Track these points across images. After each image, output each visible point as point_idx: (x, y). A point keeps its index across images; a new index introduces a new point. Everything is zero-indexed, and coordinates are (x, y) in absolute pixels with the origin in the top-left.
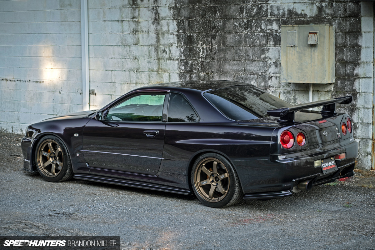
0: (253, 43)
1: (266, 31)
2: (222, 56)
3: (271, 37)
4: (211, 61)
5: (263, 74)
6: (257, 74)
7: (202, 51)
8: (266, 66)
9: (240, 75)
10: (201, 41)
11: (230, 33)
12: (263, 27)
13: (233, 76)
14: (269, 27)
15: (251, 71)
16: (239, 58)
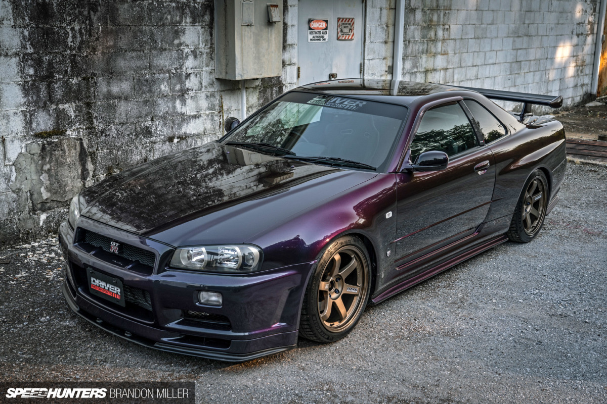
0: (161, 19)
2: (111, 43)
3: (187, 11)
4: (91, 55)
5: (178, 71)
6: (169, 71)
7: (71, 35)
8: (182, 58)
9: (142, 77)
10: (69, 15)
13: (131, 78)
15: (160, 68)
16: (141, 46)
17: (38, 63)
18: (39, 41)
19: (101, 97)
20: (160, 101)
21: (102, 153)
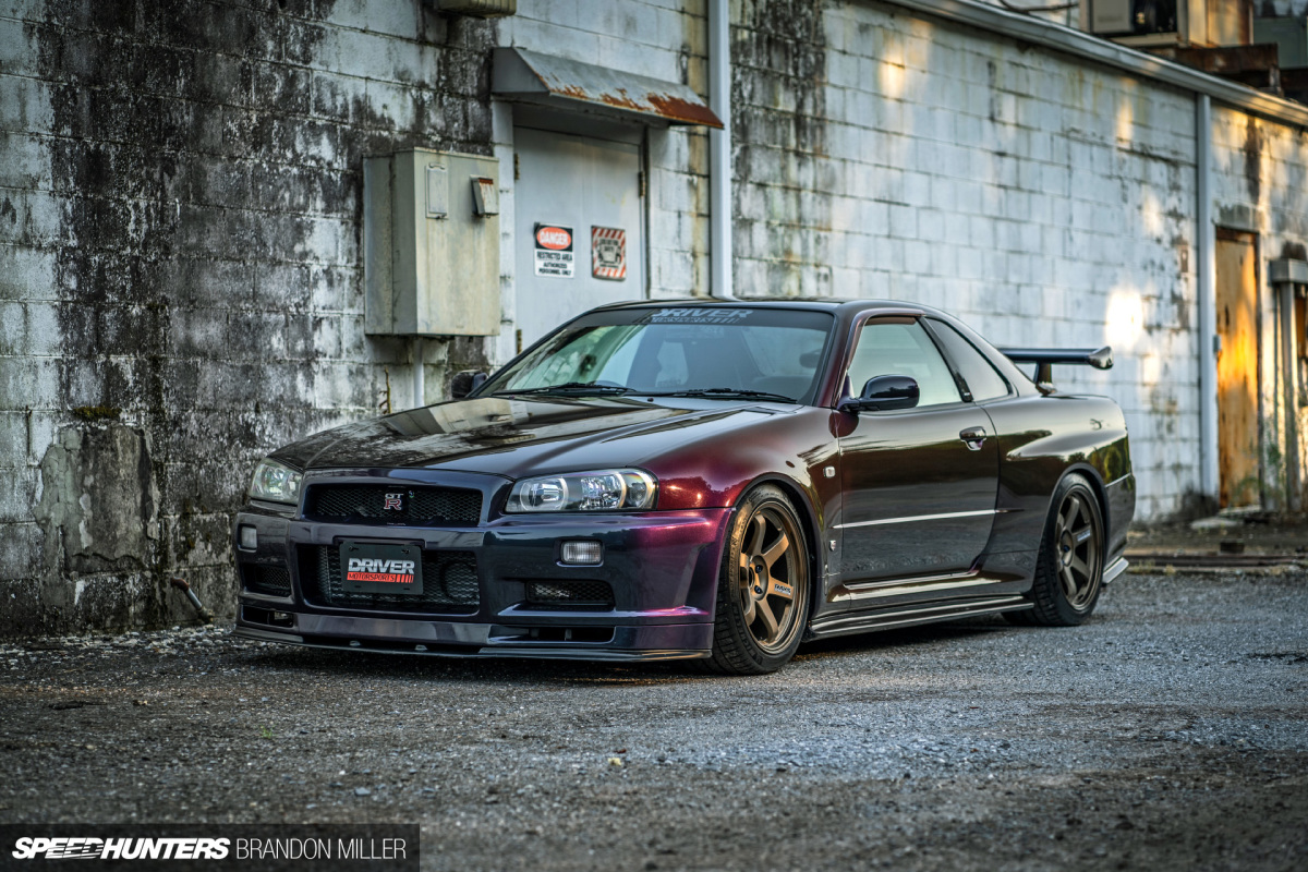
0: (274, 199)
1: (305, 161)
2: (193, 240)
3: (317, 186)
4: (162, 260)
5: (301, 310)
6: (285, 309)
7: (133, 218)
8: (307, 282)
9: (242, 315)
10: (132, 178)
11: (214, 155)
12: (299, 148)
13: (224, 316)
14: (313, 151)
15: (271, 301)
16: (241, 252)
17: (83, 267)
18: (86, 226)
19: (175, 349)
20: (270, 372)
21: (174, 466)
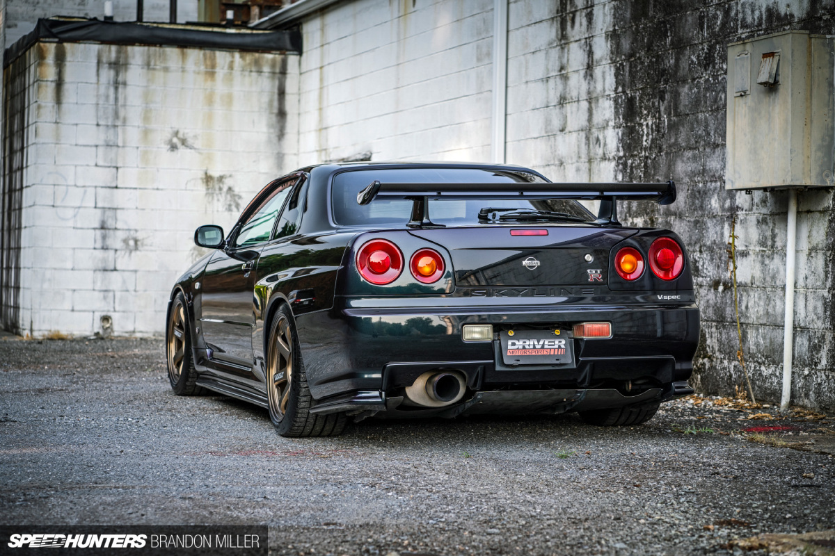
2: (673, 140)
4: (658, 156)
7: (645, 132)
9: (696, 186)
10: (646, 108)
11: (684, 81)
15: (711, 174)
16: (696, 142)
17: (625, 167)
18: (626, 143)
19: (662, 212)
20: (710, 224)
